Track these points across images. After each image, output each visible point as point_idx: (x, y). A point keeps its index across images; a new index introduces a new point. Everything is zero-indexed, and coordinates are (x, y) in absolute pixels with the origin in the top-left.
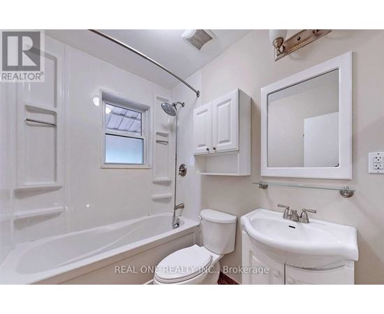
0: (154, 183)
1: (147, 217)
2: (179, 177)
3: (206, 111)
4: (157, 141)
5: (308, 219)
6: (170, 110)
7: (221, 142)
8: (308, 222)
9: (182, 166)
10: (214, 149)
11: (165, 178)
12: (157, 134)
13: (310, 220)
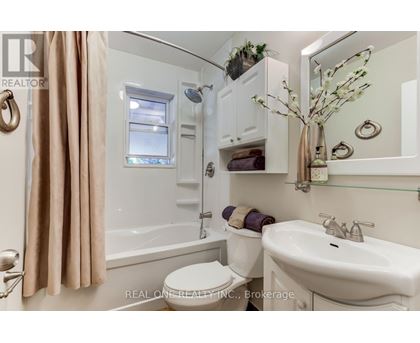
0: (179, 185)
1: (169, 225)
2: (206, 178)
3: (231, 91)
4: (182, 135)
5: (361, 236)
6: (195, 96)
7: (247, 130)
8: (362, 241)
9: (210, 164)
10: (239, 139)
11: (191, 180)
12: (183, 126)
13: (365, 238)
